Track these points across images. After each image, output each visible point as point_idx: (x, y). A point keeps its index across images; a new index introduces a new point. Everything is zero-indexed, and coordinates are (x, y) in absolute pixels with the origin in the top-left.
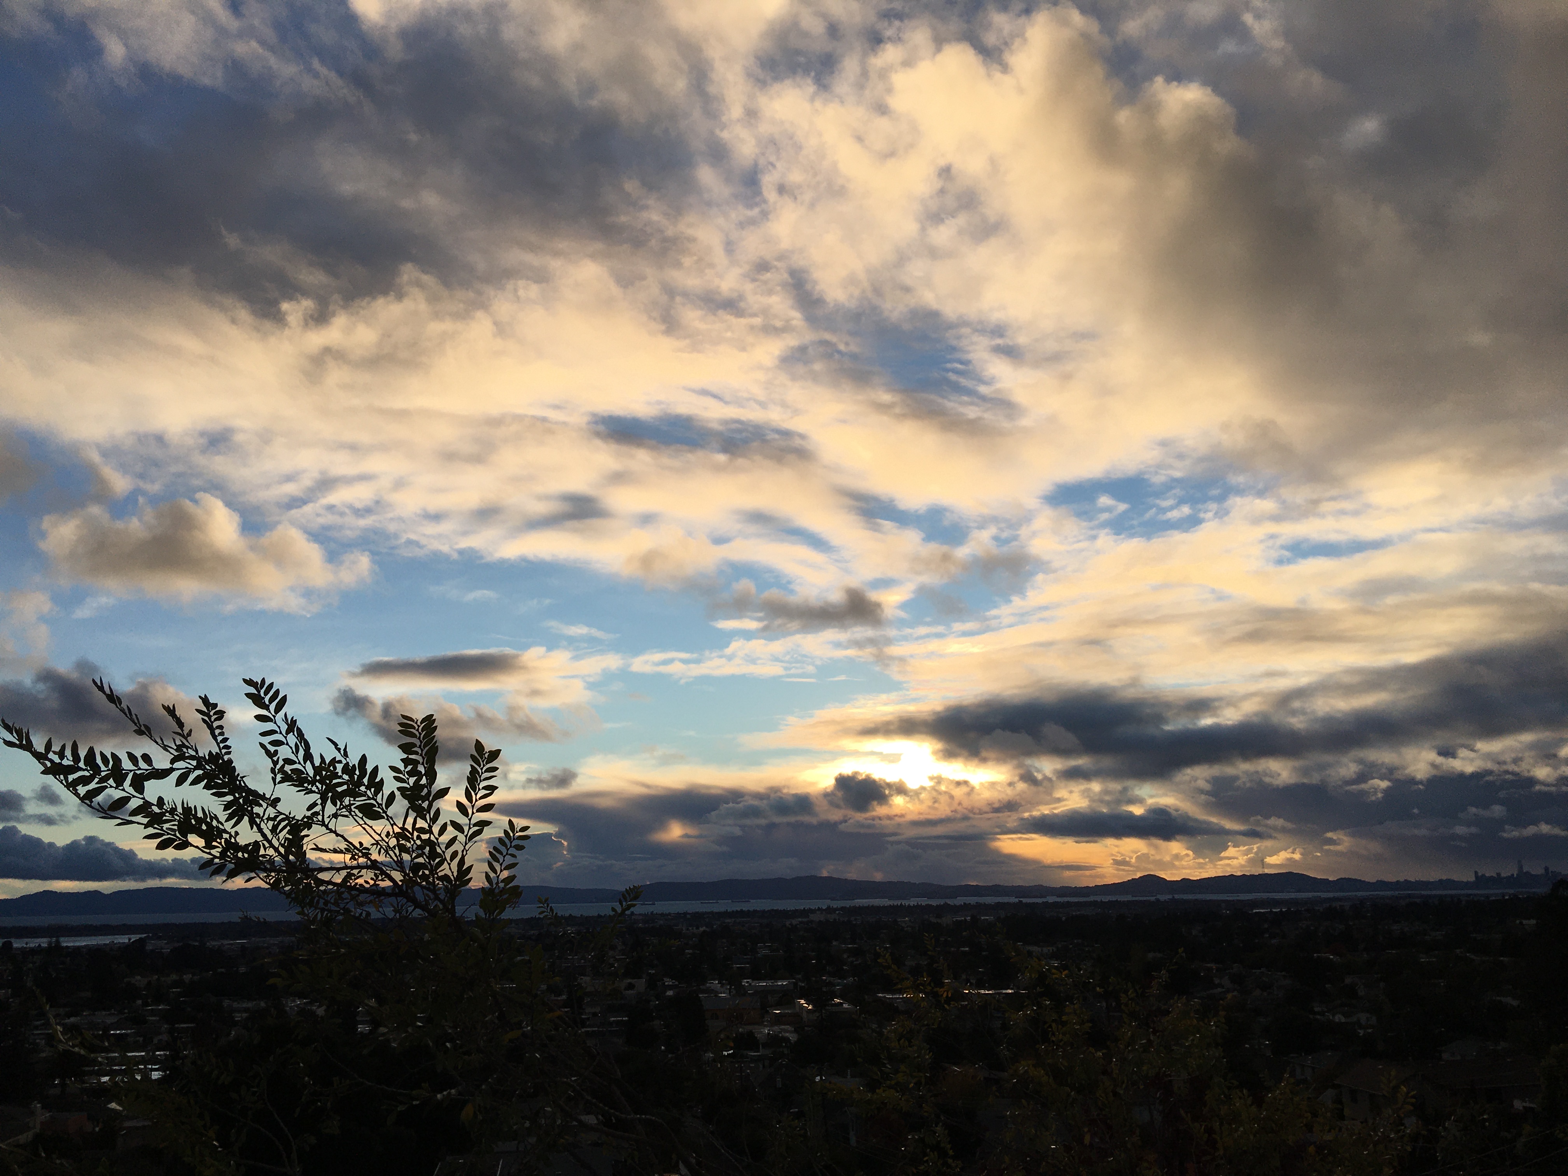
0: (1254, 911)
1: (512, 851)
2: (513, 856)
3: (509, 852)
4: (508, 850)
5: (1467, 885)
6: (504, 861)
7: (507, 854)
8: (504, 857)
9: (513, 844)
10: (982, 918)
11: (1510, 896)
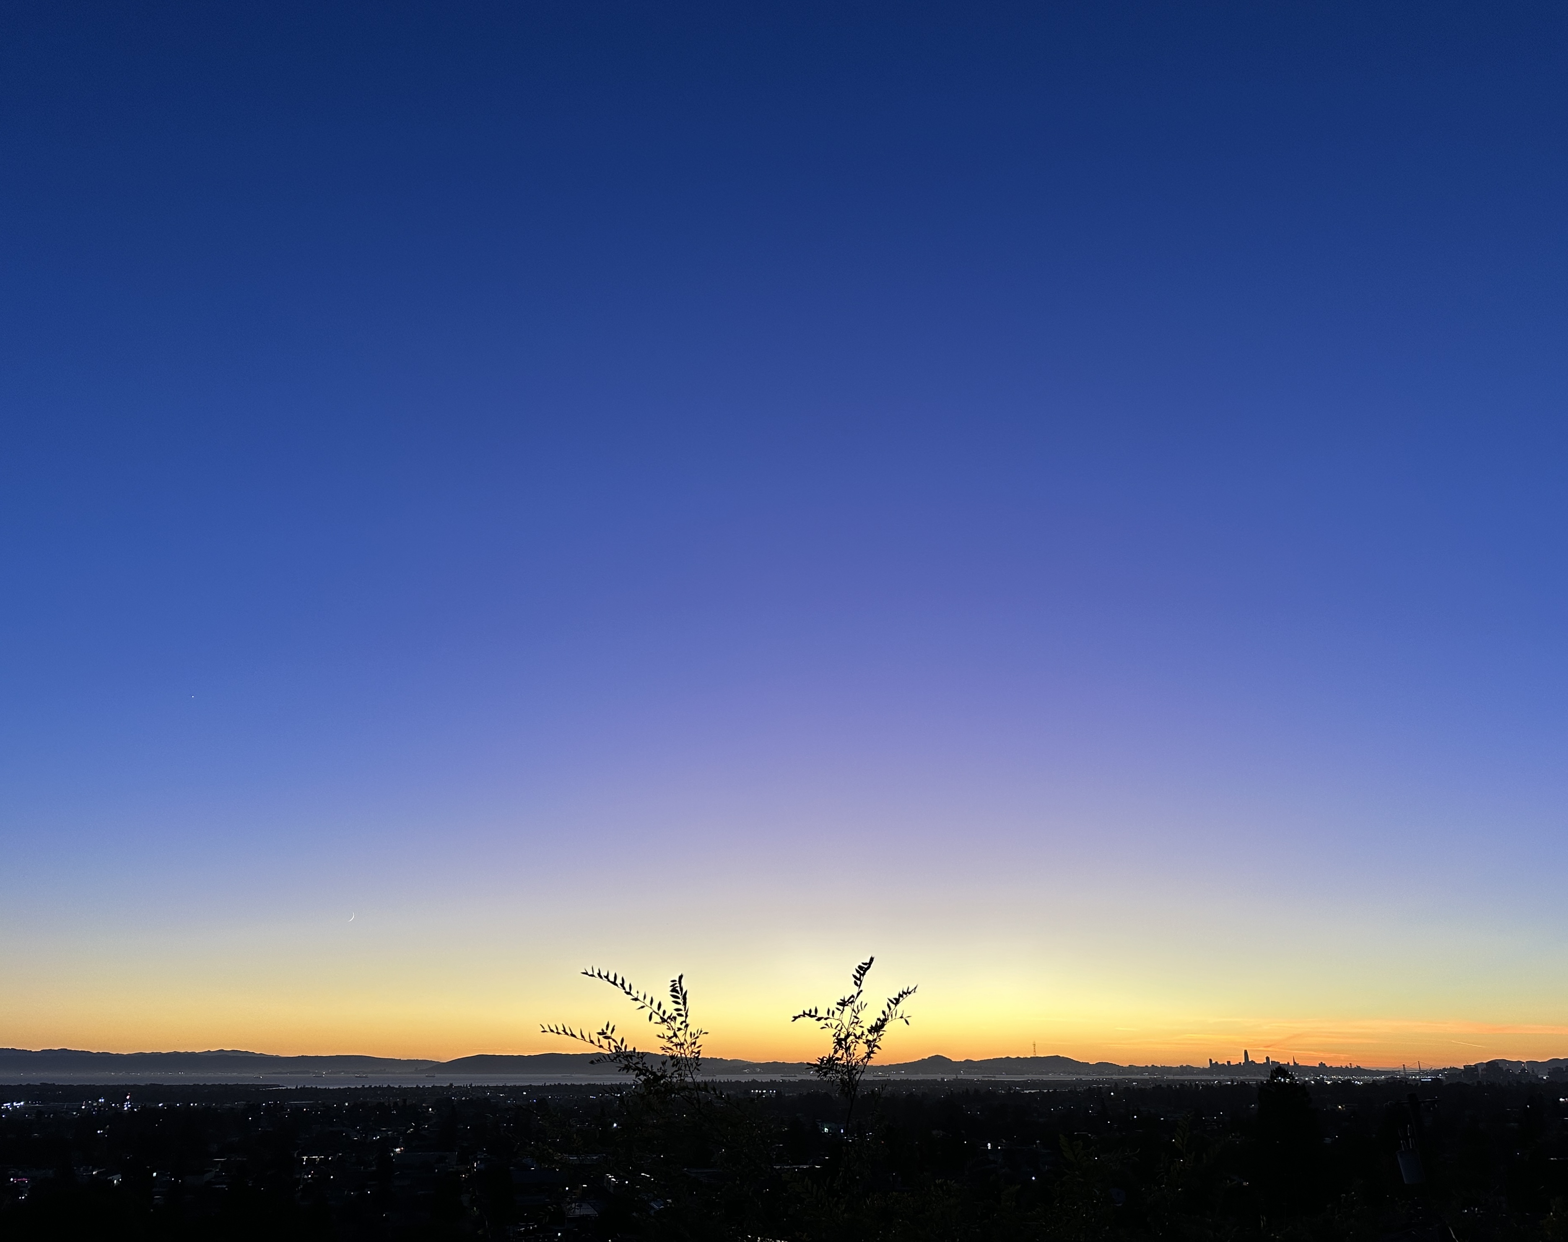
0: (1026, 1092)
5: (1203, 1071)
10: (786, 1095)
11: (1238, 1083)
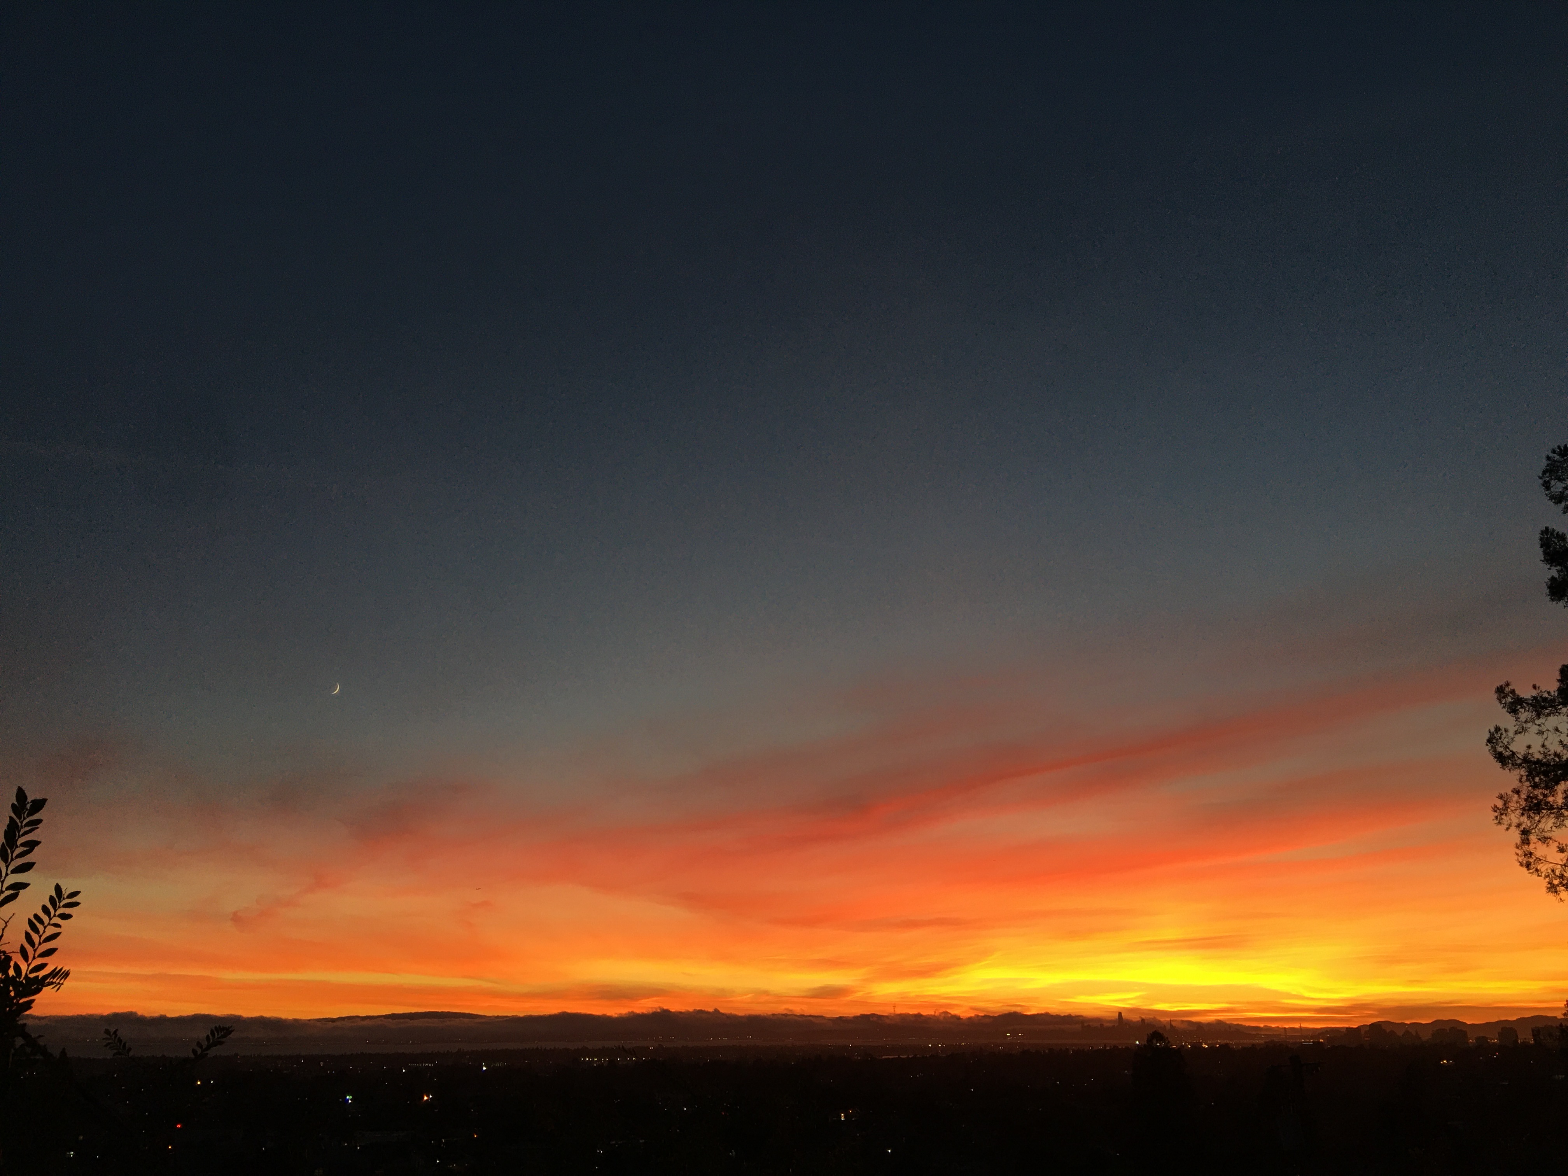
0: (883, 1057)
1: (56, 920)
2: (57, 925)
3: (52, 922)
4: (50, 919)
6: (44, 932)
7: (49, 924)
8: (45, 927)
9: (58, 913)
